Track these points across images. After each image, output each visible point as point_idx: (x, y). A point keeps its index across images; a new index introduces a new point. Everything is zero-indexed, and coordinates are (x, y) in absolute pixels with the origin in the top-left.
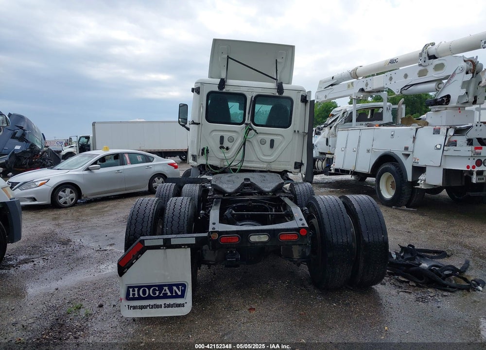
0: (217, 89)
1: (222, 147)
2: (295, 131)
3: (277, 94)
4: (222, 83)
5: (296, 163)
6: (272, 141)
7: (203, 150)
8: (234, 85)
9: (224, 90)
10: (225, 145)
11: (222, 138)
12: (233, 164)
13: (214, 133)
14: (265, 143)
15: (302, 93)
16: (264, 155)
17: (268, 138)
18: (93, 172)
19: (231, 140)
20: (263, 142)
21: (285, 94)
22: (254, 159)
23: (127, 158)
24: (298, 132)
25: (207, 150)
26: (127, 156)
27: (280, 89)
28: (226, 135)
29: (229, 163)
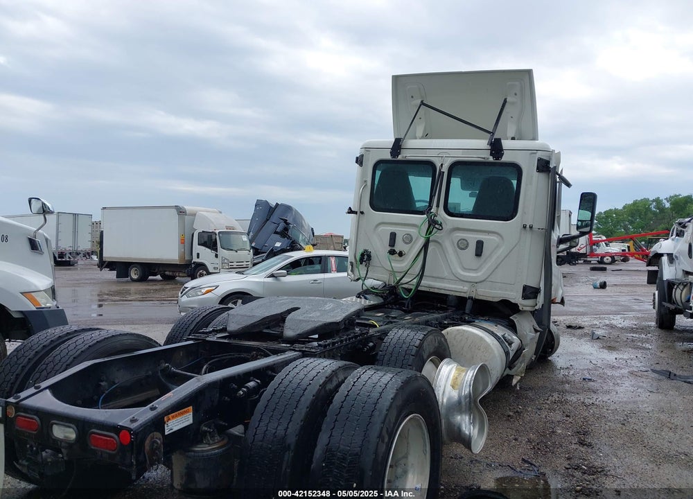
0: (388, 156)
1: (392, 252)
2: (525, 227)
3: (491, 159)
4: (397, 147)
5: (525, 288)
6: (480, 245)
7: (362, 255)
8: (417, 147)
9: (400, 157)
10: (397, 248)
11: (393, 236)
12: (405, 280)
13: (382, 228)
14: (467, 247)
15: (539, 154)
16: (465, 269)
17: (473, 238)
18: (279, 280)
19: (409, 239)
20: (462, 245)
21: (506, 158)
22: (446, 274)
23: (333, 262)
24: (531, 227)
25: (369, 257)
26: (333, 260)
27: (496, 148)
28: (401, 232)
29: (398, 278)
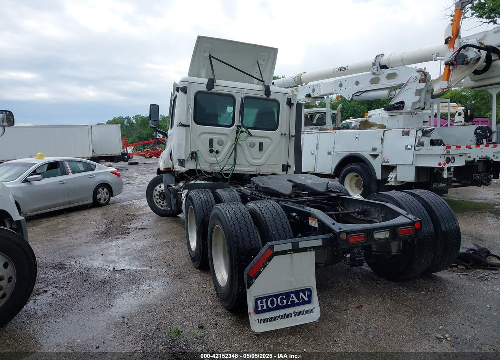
0: (205, 90)
1: (211, 152)
2: (282, 134)
3: (265, 97)
4: (211, 84)
5: (284, 166)
6: (261, 144)
7: (192, 154)
8: (223, 85)
9: (213, 91)
10: (215, 149)
11: (212, 141)
12: (226, 168)
13: (203, 136)
14: (255, 146)
15: (287, 96)
16: (254, 159)
17: (257, 141)
18: (32, 184)
19: (221, 143)
20: (252, 145)
21: (272, 97)
22: (244, 162)
23: (68, 166)
24: (285, 135)
25: (197, 155)
26: (67, 164)
27: (268, 91)
28: (216, 138)
29: (222, 168)
